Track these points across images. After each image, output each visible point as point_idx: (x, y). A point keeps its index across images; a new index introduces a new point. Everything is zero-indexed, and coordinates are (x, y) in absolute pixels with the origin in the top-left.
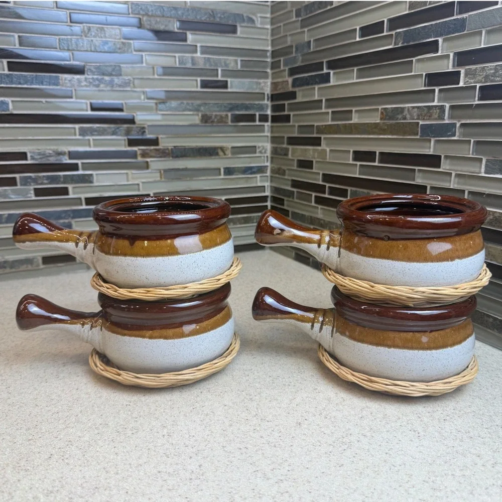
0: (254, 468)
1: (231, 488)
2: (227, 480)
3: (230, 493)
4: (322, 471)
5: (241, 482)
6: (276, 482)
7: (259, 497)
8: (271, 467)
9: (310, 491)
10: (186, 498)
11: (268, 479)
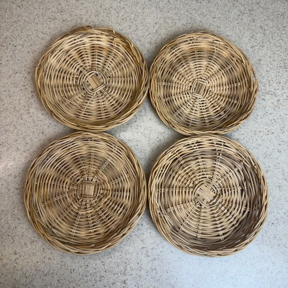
0: (142, 245)
1: (127, 259)
2: (126, 252)
3: (125, 263)
4: (179, 257)
5: (133, 256)
6: (152, 260)
7: (140, 270)
8: (152, 246)
9: (168, 271)
10: (102, 262)
11: (148, 256)
